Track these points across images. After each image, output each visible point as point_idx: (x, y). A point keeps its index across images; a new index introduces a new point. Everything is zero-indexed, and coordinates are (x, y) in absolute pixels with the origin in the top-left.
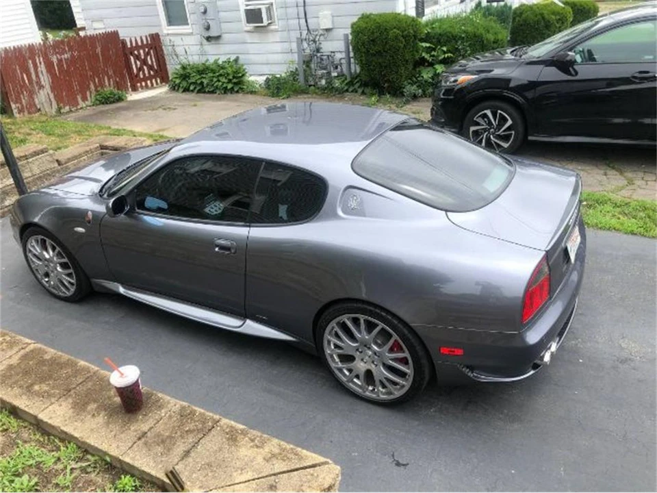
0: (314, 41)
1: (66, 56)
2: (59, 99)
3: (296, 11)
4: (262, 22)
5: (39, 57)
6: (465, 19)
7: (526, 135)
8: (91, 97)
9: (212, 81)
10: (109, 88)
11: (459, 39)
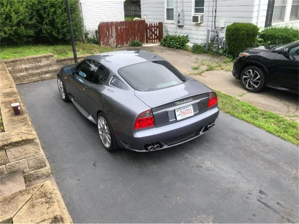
0: (217, 32)
1: (123, 27)
2: (117, 42)
3: (212, 19)
4: (198, 22)
5: (114, 26)
6: (284, 29)
7: (265, 83)
8: (129, 43)
9: (173, 43)
10: (137, 40)
11: (278, 39)
